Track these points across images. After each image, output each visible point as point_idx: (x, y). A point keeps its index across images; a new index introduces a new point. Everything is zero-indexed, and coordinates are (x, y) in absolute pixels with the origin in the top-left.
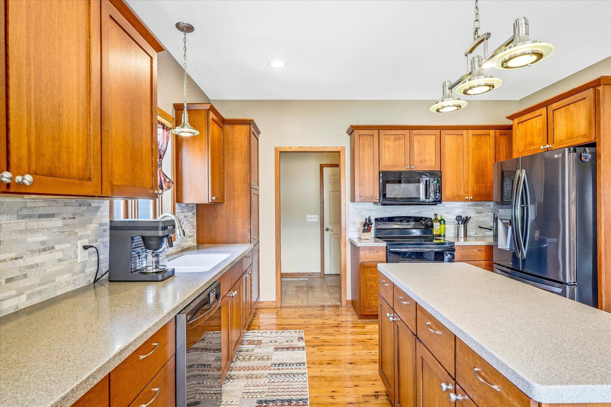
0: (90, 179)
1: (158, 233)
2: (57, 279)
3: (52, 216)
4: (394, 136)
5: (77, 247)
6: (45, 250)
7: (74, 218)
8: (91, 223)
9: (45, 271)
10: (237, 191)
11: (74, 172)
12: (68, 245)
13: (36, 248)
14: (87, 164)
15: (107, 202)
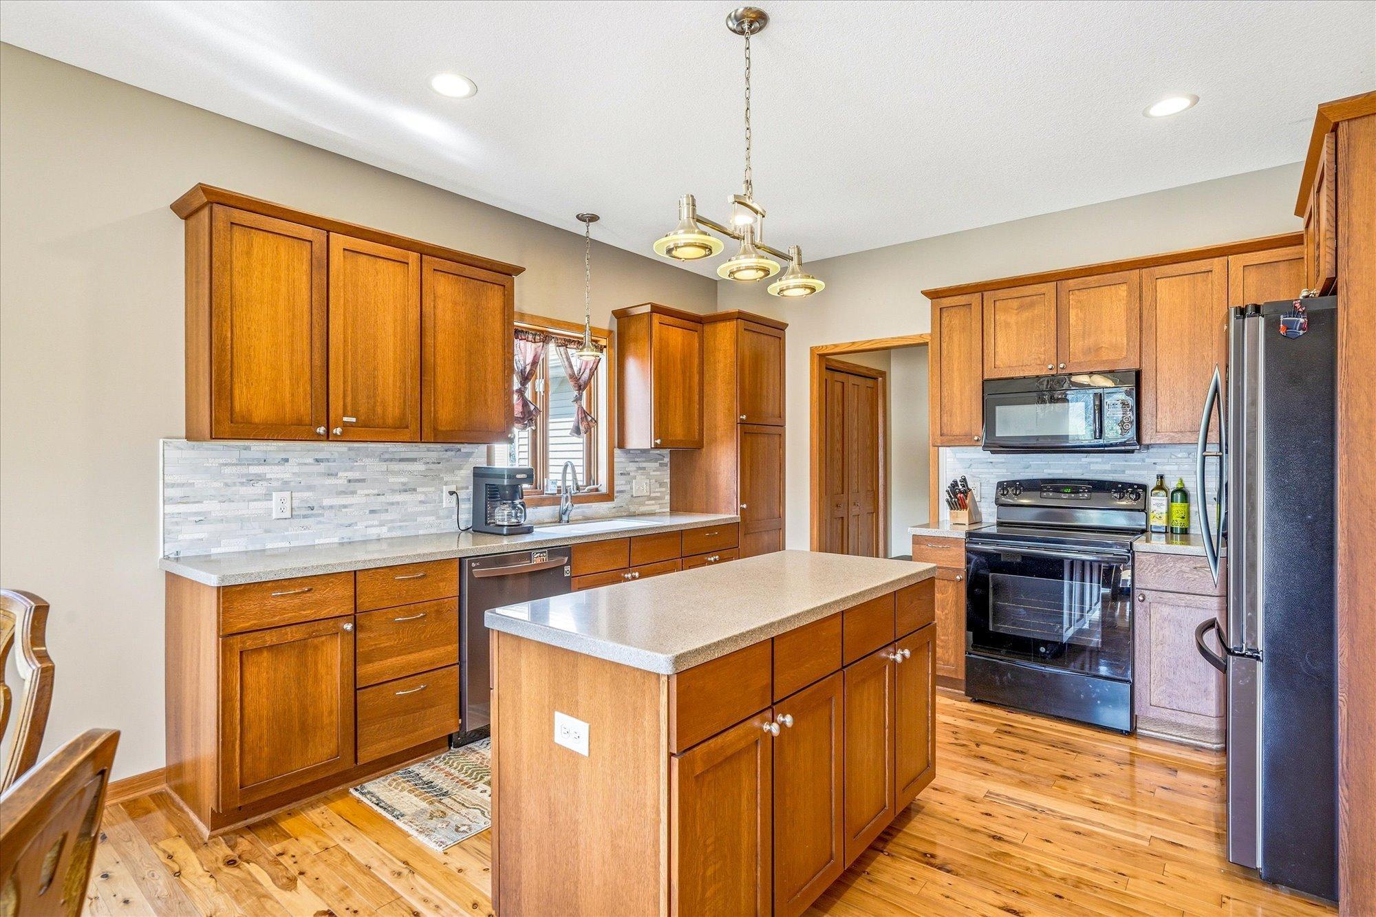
0: (407, 427)
1: (504, 482)
2: (419, 519)
3: (414, 460)
4: (1020, 300)
5: (442, 492)
7: (439, 463)
8: (460, 468)
9: (406, 509)
11: (390, 421)
12: (432, 489)
13: (397, 488)
14: (404, 414)
15: (484, 448)
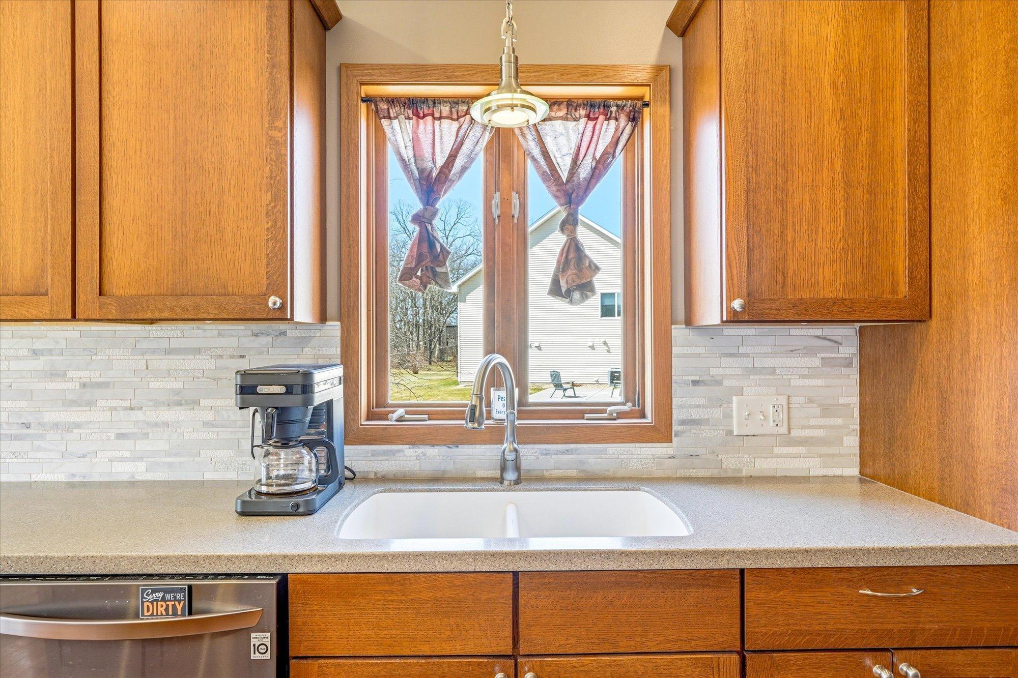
6: (179, 404)
7: (242, 357)
9: (180, 435)
10: (977, 260)
13: (165, 399)
